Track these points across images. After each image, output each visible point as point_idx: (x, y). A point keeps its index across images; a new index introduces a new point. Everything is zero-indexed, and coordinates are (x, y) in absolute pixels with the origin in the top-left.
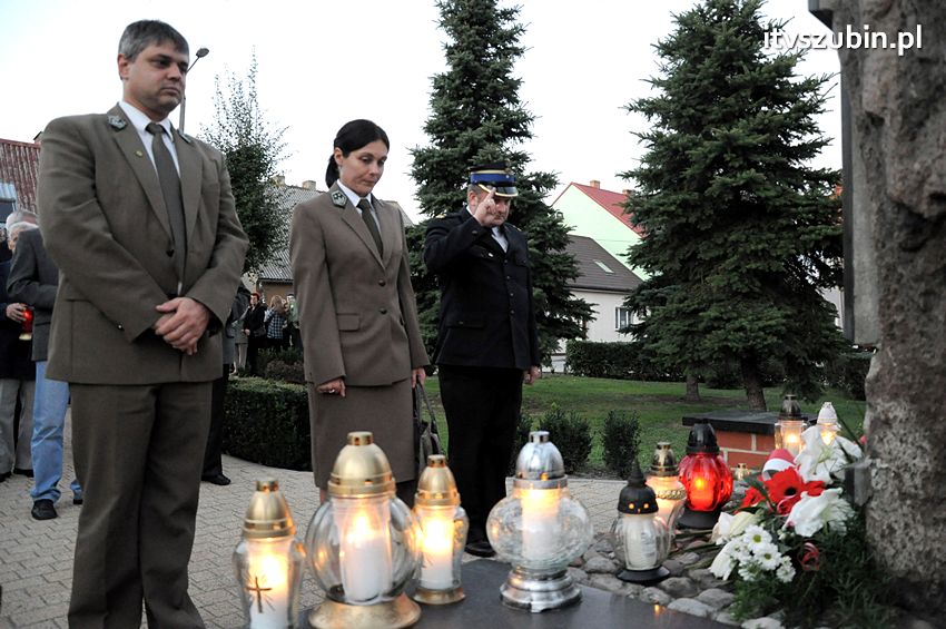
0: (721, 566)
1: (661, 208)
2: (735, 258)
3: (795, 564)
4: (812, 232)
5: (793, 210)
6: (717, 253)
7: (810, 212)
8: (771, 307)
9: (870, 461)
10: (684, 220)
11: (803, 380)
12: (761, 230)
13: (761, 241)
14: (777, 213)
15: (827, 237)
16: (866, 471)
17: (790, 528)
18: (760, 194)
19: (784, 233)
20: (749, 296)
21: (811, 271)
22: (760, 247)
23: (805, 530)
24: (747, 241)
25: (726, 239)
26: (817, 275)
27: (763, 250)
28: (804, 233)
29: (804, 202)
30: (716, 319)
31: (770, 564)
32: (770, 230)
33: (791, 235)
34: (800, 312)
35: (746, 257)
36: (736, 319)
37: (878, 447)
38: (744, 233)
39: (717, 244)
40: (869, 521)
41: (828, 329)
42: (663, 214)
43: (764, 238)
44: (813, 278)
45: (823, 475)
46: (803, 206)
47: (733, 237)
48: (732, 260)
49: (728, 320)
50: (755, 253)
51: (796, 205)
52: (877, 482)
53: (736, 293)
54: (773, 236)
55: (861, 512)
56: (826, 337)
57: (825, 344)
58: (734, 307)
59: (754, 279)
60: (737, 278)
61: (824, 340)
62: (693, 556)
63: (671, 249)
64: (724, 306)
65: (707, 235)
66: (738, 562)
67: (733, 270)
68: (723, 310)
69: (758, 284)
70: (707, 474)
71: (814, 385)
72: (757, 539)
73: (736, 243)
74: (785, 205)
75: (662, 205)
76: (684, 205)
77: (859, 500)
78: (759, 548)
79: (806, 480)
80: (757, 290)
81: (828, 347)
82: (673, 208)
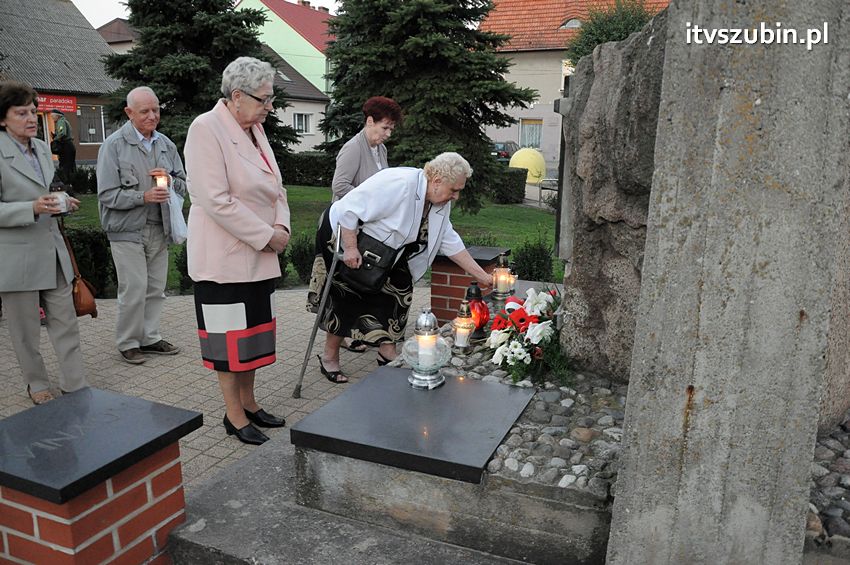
0: (497, 359)
1: (365, 58)
2: (422, 102)
3: (532, 357)
4: (481, 86)
5: (468, 67)
6: (408, 97)
7: (480, 69)
8: (449, 142)
9: (563, 311)
10: (382, 68)
11: (468, 198)
12: (442, 80)
13: (442, 90)
14: (456, 68)
15: (492, 91)
16: (562, 316)
17: (528, 340)
18: (443, 53)
19: (460, 84)
20: (432, 133)
21: (476, 111)
22: (442, 95)
23: (535, 341)
24: (432, 88)
25: (414, 86)
26: (480, 114)
27: (444, 97)
28: (475, 86)
29: (476, 61)
30: (407, 151)
31: (521, 357)
32: (449, 80)
33: (466, 87)
34: (468, 145)
35: (431, 102)
36: (423, 152)
37: (566, 305)
38: (429, 83)
39: (406, 89)
40: (561, 336)
41: (488, 159)
42: (365, 62)
43: (445, 87)
44: (477, 116)
45: (537, 313)
46: (476, 64)
47: (421, 86)
48: (419, 103)
49: (417, 152)
50: (438, 99)
51: (470, 63)
52: (566, 321)
53: (421, 131)
54: (452, 86)
55: (558, 333)
56: (487, 165)
57: (485, 171)
58: (420, 141)
59: (437, 120)
60: (423, 119)
61: (485, 168)
62: (480, 354)
63: (369, 90)
64: (413, 141)
65: (400, 81)
66: (506, 357)
67: (420, 112)
68: (412, 144)
69: (439, 123)
70: (478, 311)
71: (476, 201)
72: (516, 347)
73: (423, 91)
74: (462, 62)
75: (365, 54)
76: (383, 56)
77: (558, 328)
78: (516, 351)
79: (529, 315)
80: (438, 128)
81: (487, 173)
82: (373, 58)
